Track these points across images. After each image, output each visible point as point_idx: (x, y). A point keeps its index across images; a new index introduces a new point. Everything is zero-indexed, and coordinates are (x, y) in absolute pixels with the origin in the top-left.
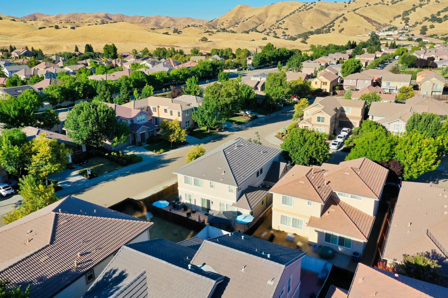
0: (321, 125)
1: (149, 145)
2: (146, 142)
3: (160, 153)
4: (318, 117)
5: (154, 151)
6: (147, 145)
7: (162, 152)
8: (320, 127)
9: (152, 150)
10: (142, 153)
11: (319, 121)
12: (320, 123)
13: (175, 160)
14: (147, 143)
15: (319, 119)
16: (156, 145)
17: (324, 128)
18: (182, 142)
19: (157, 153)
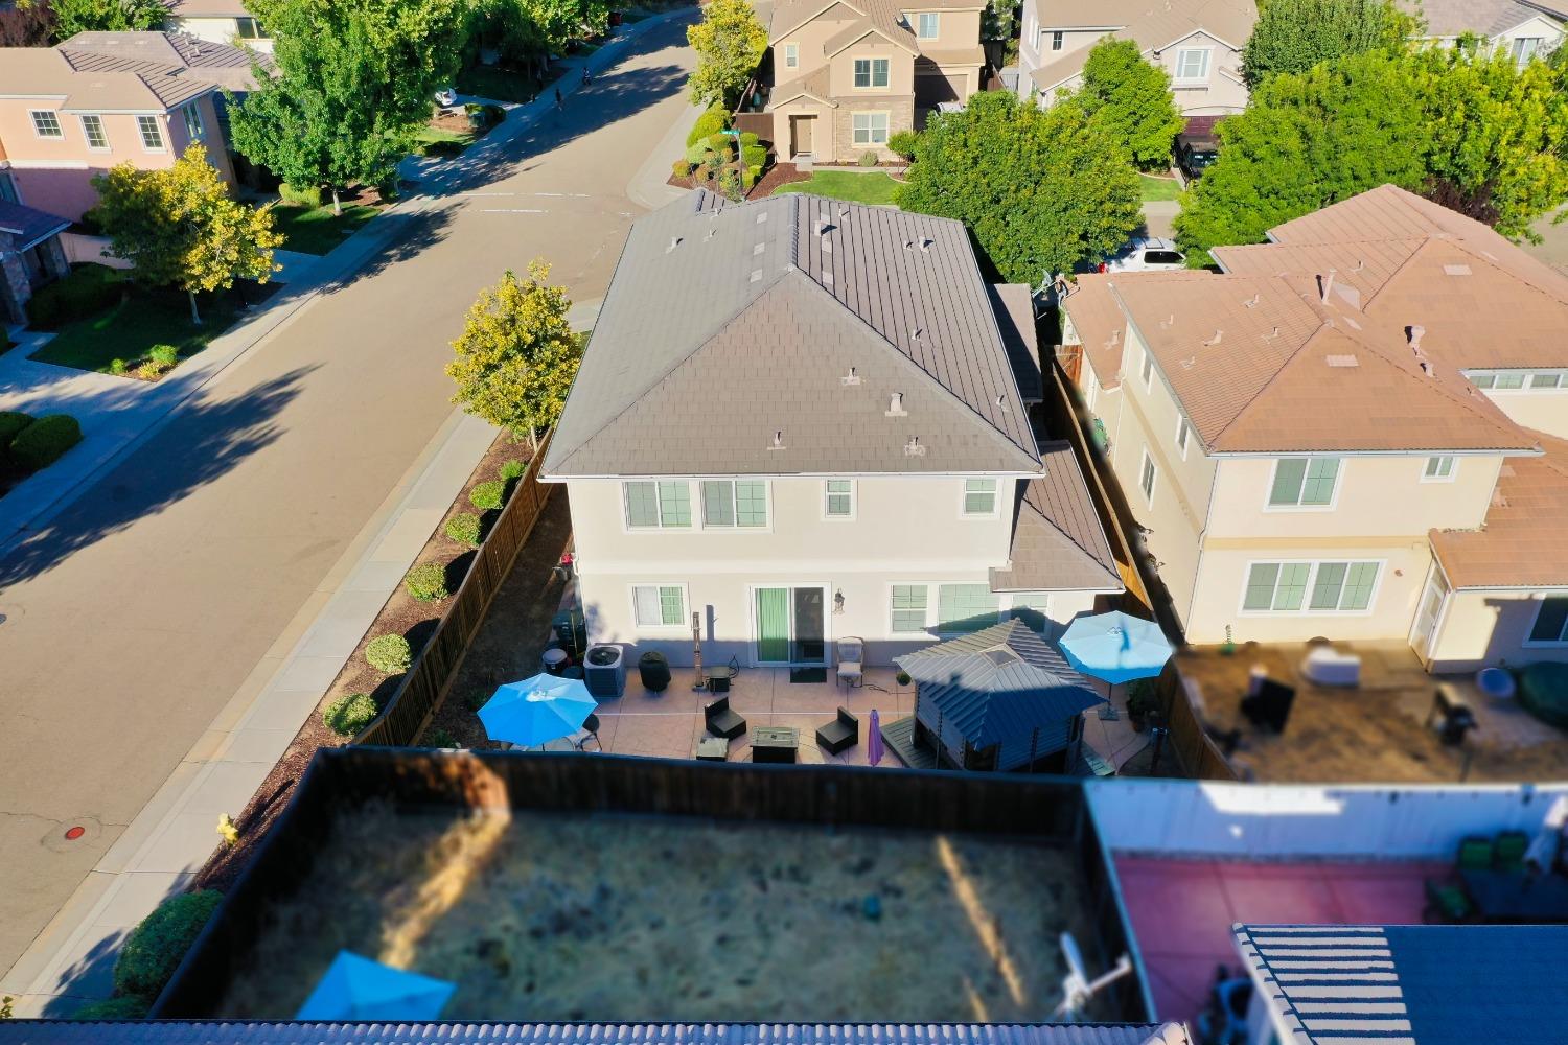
0: (871, 102)
1: (52, 336)
2: (24, 318)
3: (163, 371)
4: (858, 63)
5: (118, 364)
6: (40, 341)
7: (167, 362)
8: (870, 108)
9: (100, 363)
10: (40, 392)
11: (862, 80)
12: (871, 89)
13: (291, 395)
14: (35, 327)
15: (862, 75)
16: (99, 325)
17: (888, 112)
18: (262, 281)
19: (144, 371)
